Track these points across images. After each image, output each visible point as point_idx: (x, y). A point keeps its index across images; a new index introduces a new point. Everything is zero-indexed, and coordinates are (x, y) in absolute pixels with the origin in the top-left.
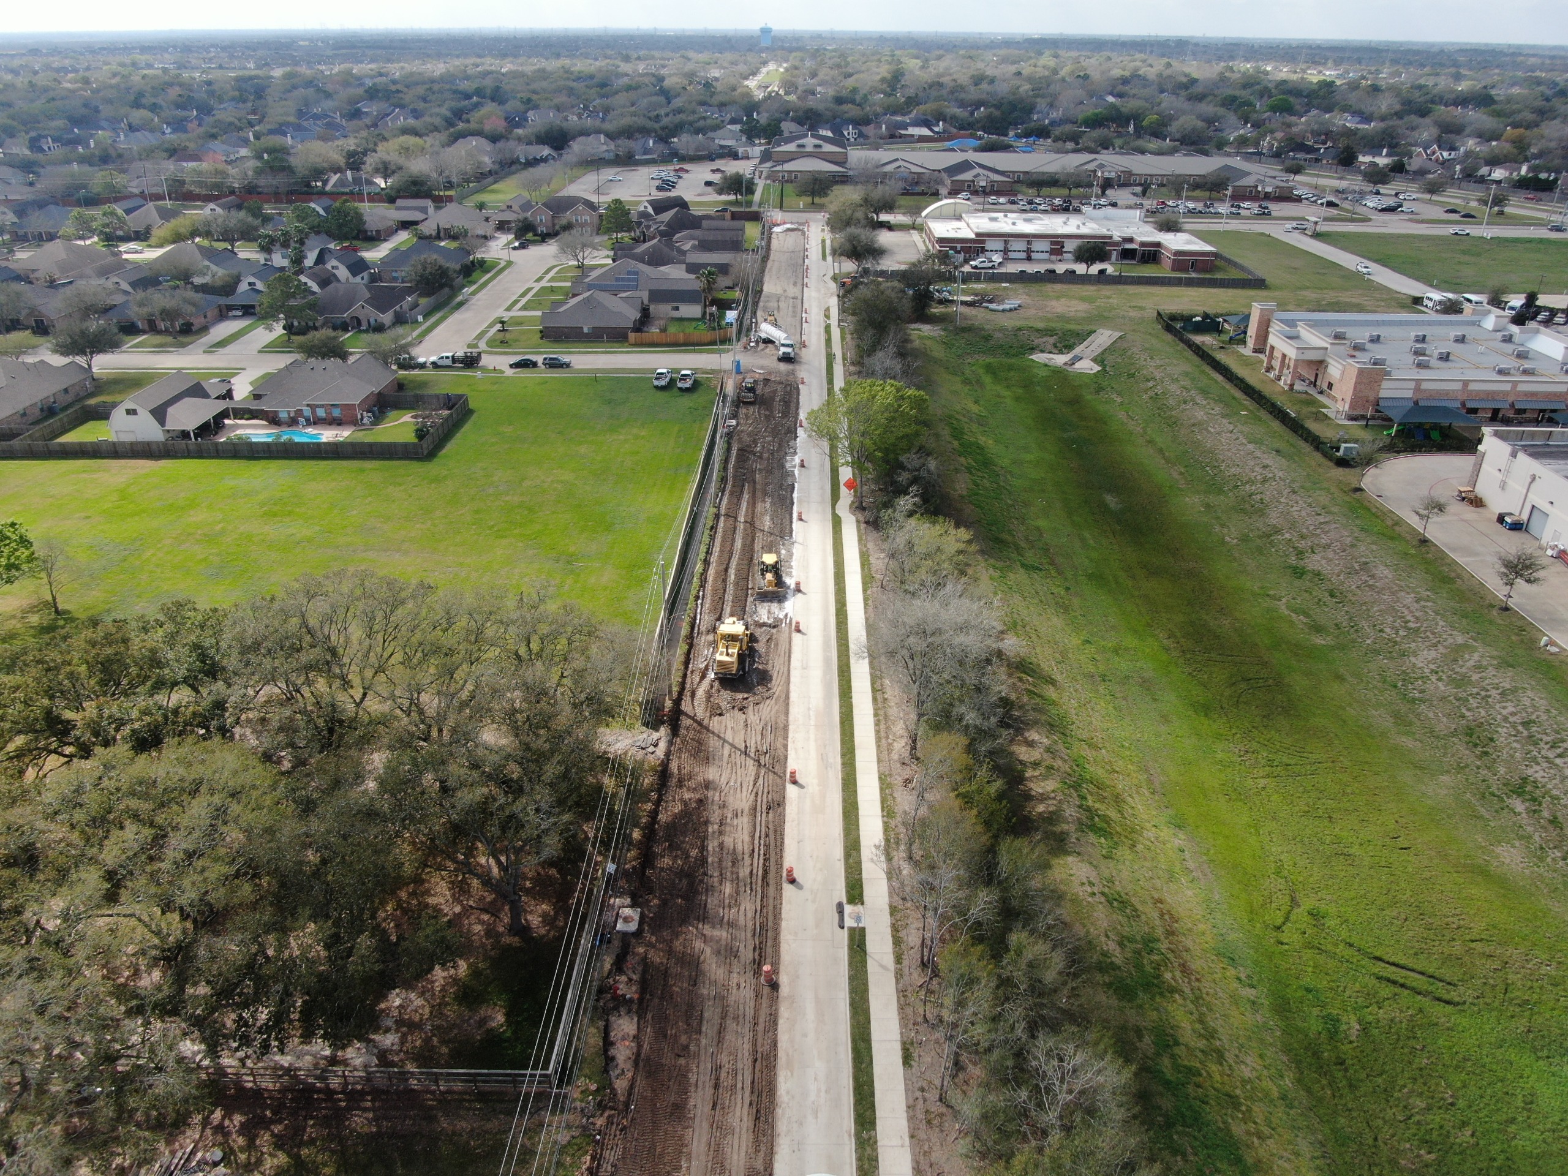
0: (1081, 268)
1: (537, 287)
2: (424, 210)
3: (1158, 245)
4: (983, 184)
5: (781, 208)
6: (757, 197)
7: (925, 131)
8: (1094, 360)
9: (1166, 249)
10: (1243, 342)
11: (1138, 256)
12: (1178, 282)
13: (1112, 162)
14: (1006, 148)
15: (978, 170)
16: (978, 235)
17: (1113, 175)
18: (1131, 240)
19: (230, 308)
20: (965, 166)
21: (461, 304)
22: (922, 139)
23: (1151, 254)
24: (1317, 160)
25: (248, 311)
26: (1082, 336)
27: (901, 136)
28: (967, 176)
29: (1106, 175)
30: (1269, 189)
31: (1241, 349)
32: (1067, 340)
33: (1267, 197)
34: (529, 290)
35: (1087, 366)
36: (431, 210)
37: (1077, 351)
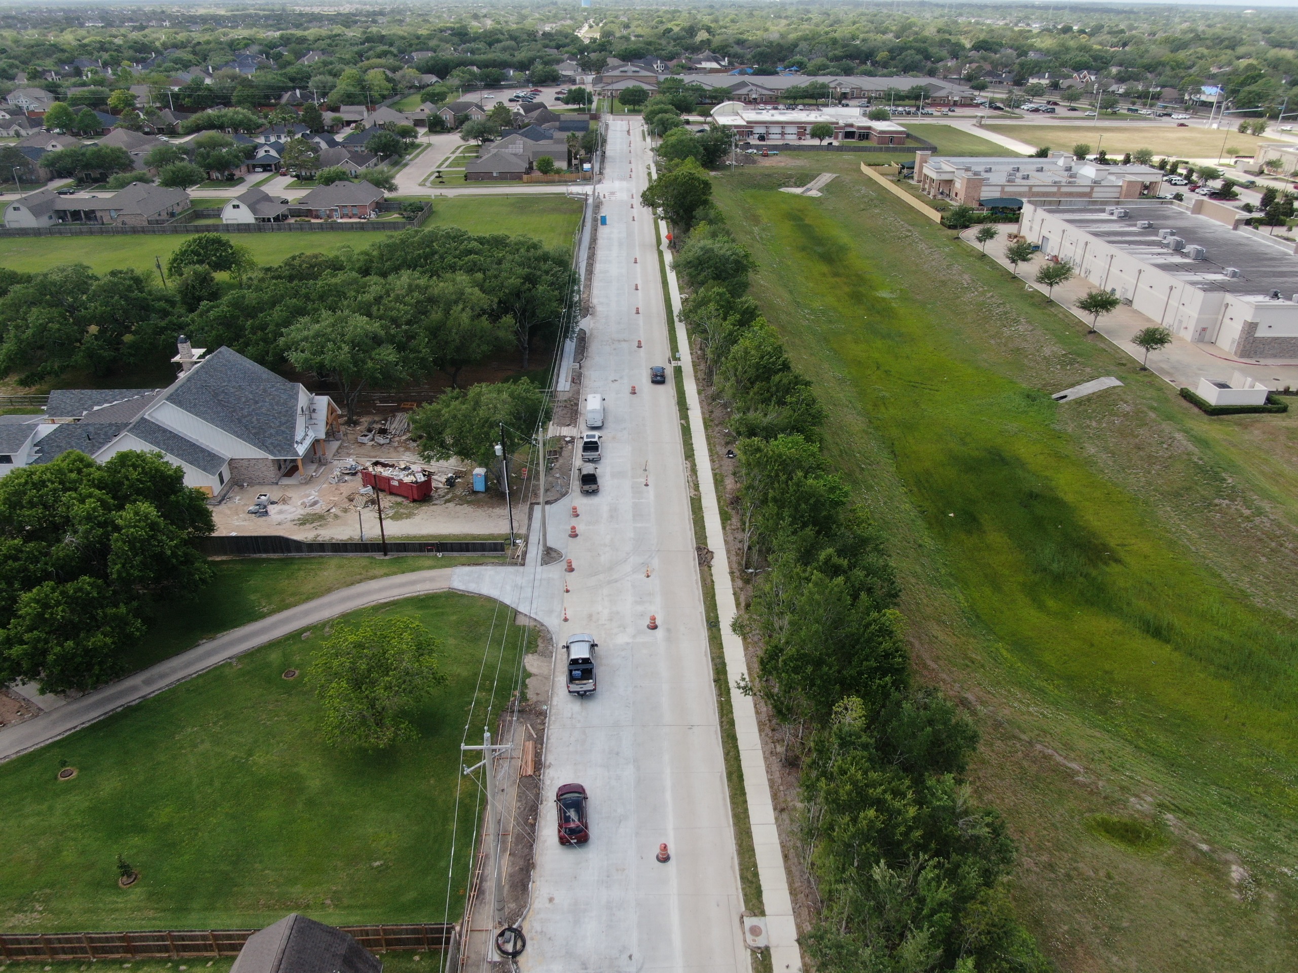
0: (816, 142)
1: (453, 157)
2: (361, 113)
3: (869, 128)
4: (754, 96)
5: (612, 113)
6: (594, 105)
7: (714, 65)
8: (819, 190)
9: (875, 130)
10: (912, 178)
11: (857, 136)
12: (881, 150)
13: (848, 83)
14: (775, 73)
15: (751, 87)
16: (748, 122)
17: (848, 90)
18: (851, 126)
19: (254, 166)
20: (743, 84)
21: (406, 165)
22: (712, 71)
23: (865, 134)
24: (1000, 82)
25: (266, 168)
26: (813, 178)
27: (696, 69)
28: (744, 91)
29: (844, 90)
30: (956, 98)
31: (911, 182)
32: (803, 179)
33: (955, 104)
34: (448, 158)
35: (814, 193)
36: (366, 114)
37: (809, 186)
